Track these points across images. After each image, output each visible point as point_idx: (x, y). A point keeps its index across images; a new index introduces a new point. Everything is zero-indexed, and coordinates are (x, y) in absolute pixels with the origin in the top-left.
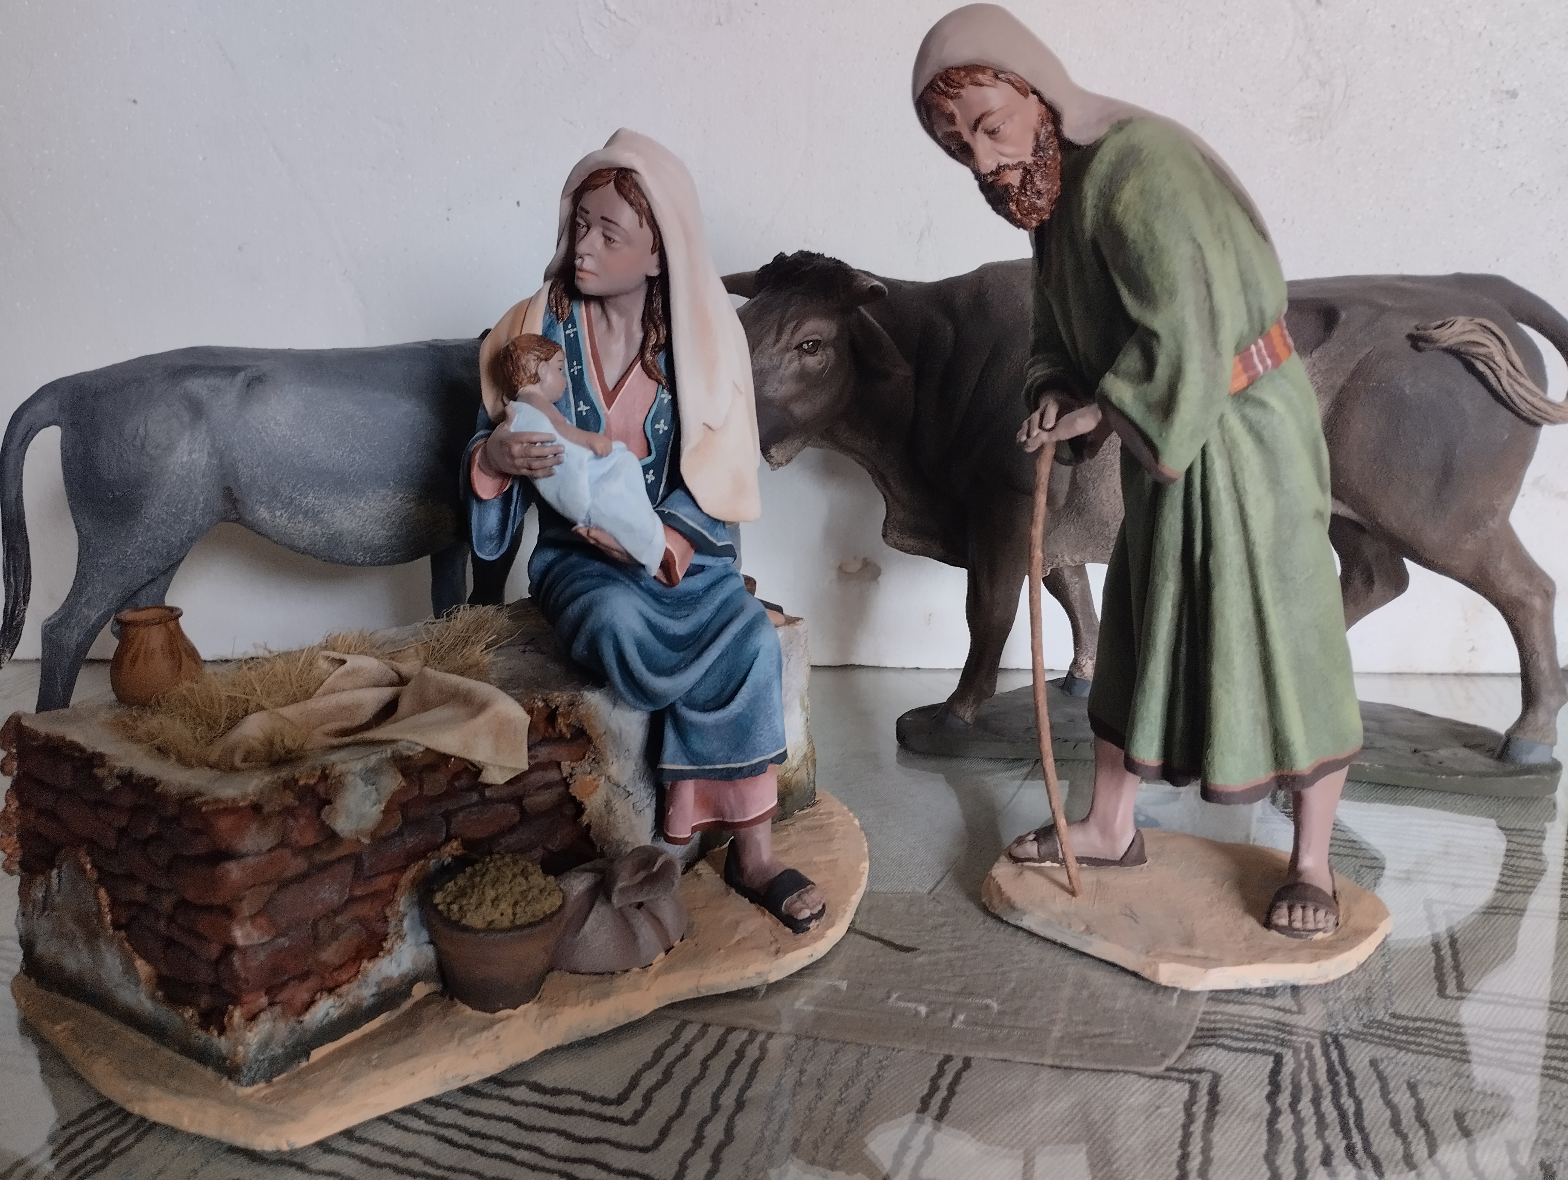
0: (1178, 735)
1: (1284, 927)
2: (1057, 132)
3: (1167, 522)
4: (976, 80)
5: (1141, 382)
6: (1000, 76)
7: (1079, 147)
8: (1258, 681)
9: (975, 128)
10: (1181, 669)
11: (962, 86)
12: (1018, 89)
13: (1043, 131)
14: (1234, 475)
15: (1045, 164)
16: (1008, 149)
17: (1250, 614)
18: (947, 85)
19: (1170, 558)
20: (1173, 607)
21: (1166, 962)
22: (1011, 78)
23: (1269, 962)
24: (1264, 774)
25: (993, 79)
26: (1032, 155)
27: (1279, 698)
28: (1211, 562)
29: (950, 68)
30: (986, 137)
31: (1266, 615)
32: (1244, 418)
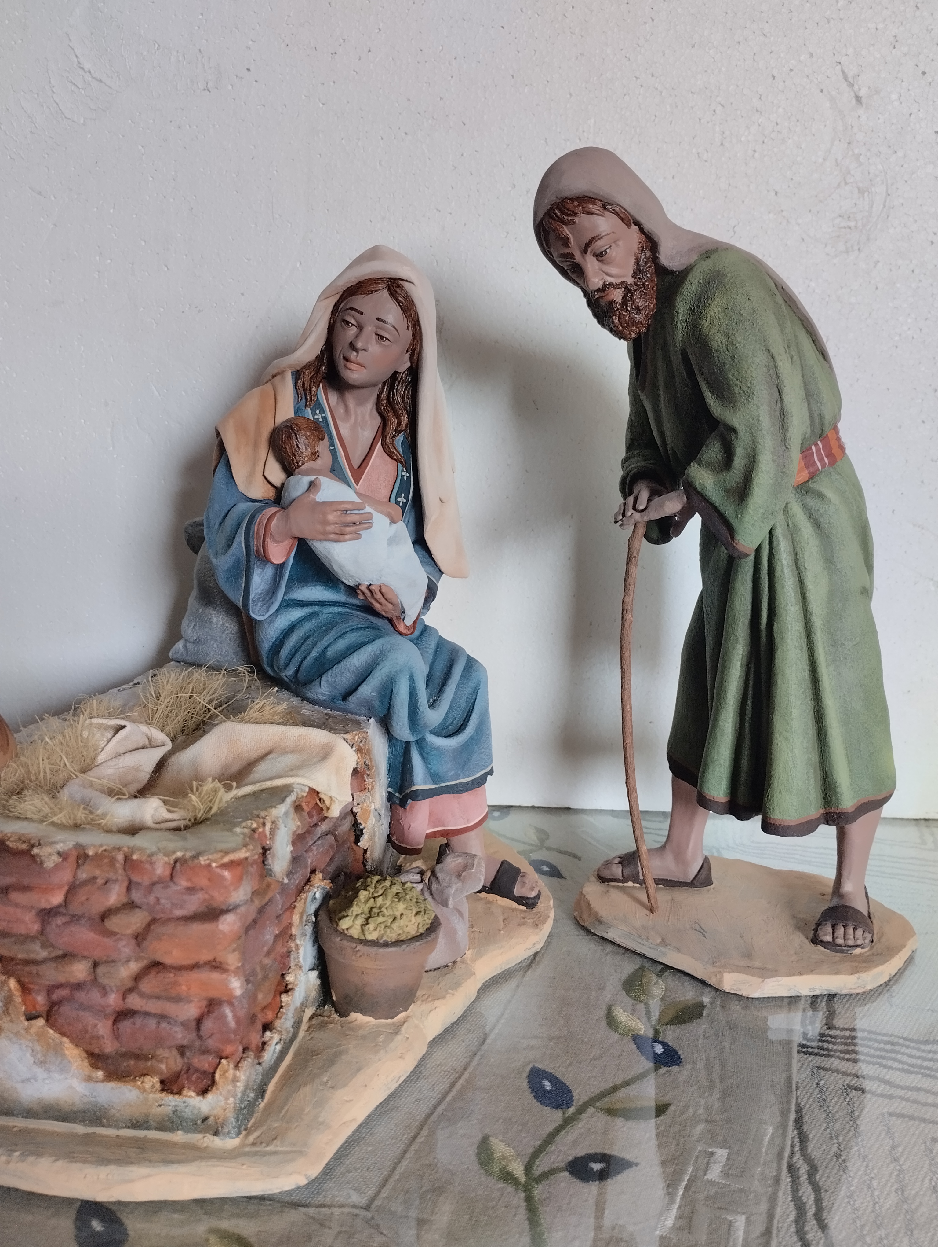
0: (743, 777)
1: (828, 942)
2: (655, 258)
3: (739, 593)
4: (587, 209)
5: (720, 471)
6: (608, 207)
7: (672, 272)
8: (811, 731)
9: (585, 251)
10: (748, 718)
11: (575, 214)
12: (622, 219)
13: (643, 257)
14: (796, 554)
15: (644, 284)
16: (614, 270)
17: (806, 674)
18: (562, 212)
19: (741, 624)
20: (741, 666)
21: (729, 972)
22: (617, 209)
23: (817, 974)
24: (815, 810)
25: (602, 210)
26: (632, 277)
27: (829, 747)
28: (775, 628)
29: (566, 198)
30: (595, 259)
31: (820, 674)
32: (805, 506)
